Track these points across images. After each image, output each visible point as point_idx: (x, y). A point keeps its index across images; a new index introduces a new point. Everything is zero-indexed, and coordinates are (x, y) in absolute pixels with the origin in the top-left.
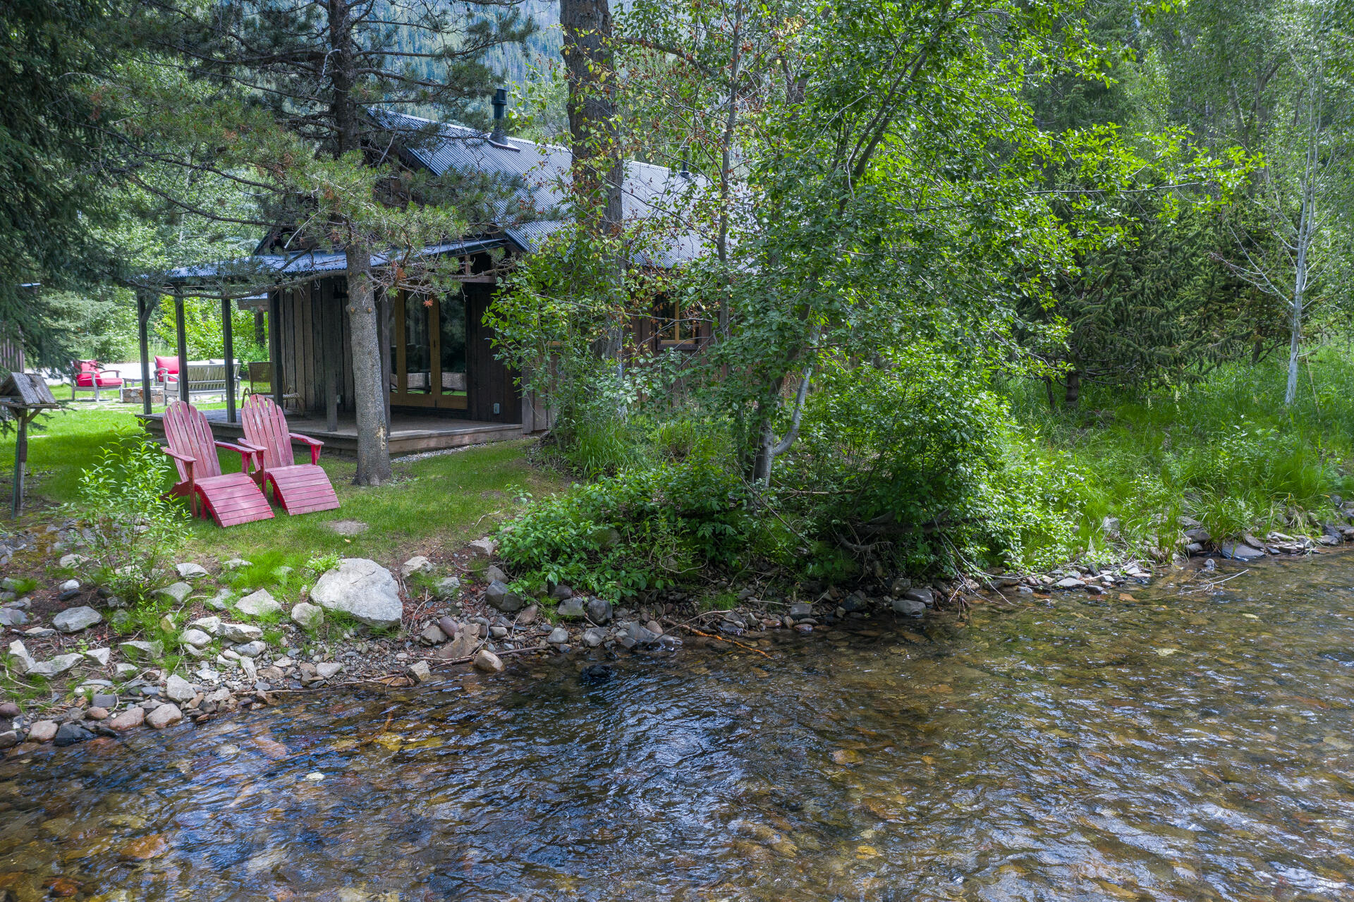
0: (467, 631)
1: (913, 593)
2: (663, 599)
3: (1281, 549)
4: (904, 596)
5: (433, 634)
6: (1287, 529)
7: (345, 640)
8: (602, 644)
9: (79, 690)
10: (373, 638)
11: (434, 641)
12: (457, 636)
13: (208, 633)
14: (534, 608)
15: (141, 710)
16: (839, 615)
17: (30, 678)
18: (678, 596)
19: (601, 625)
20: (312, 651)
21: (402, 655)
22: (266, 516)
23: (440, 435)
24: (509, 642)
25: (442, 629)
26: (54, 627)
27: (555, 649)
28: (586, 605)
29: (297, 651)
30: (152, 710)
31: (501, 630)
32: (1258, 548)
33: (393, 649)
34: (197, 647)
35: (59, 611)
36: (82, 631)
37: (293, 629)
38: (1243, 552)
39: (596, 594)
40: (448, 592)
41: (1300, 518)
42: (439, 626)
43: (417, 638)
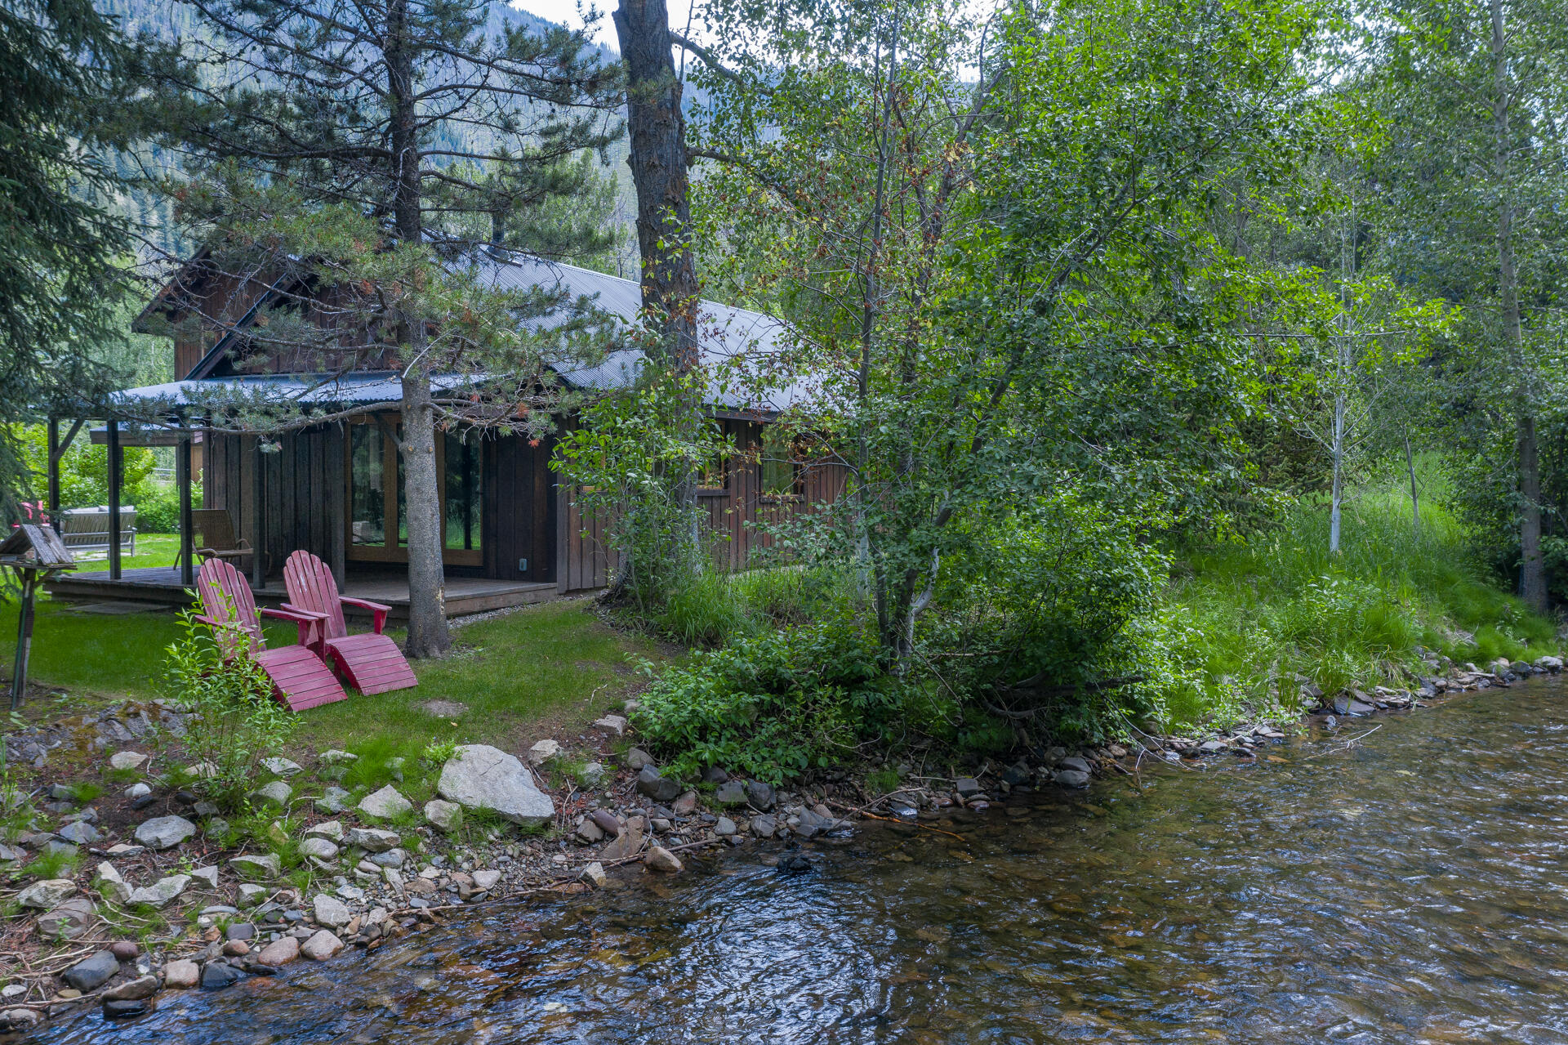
0: (630, 825)
1: (1069, 761)
2: (820, 779)
3: (1388, 703)
4: (1060, 767)
5: (590, 831)
6: (1385, 683)
7: (491, 842)
8: (775, 833)
9: (204, 920)
10: (521, 839)
11: (592, 839)
12: (621, 831)
13: (335, 842)
14: (692, 795)
15: (293, 941)
16: (1006, 789)
17: (134, 908)
18: (836, 775)
19: (767, 811)
20: (459, 858)
21: (559, 858)
22: (339, 697)
23: (474, 597)
24: (675, 835)
25: (597, 825)
26: (141, 843)
27: (726, 841)
28: (746, 790)
29: (441, 858)
30: (307, 939)
31: (663, 822)
32: (1367, 703)
33: (546, 850)
34: (325, 859)
35: (141, 823)
36: (175, 847)
37: (430, 832)
38: (1355, 709)
39: (754, 777)
40: (594, 780)
41: (1395, 671)
42: (593, 820)
43: (572, 836)
